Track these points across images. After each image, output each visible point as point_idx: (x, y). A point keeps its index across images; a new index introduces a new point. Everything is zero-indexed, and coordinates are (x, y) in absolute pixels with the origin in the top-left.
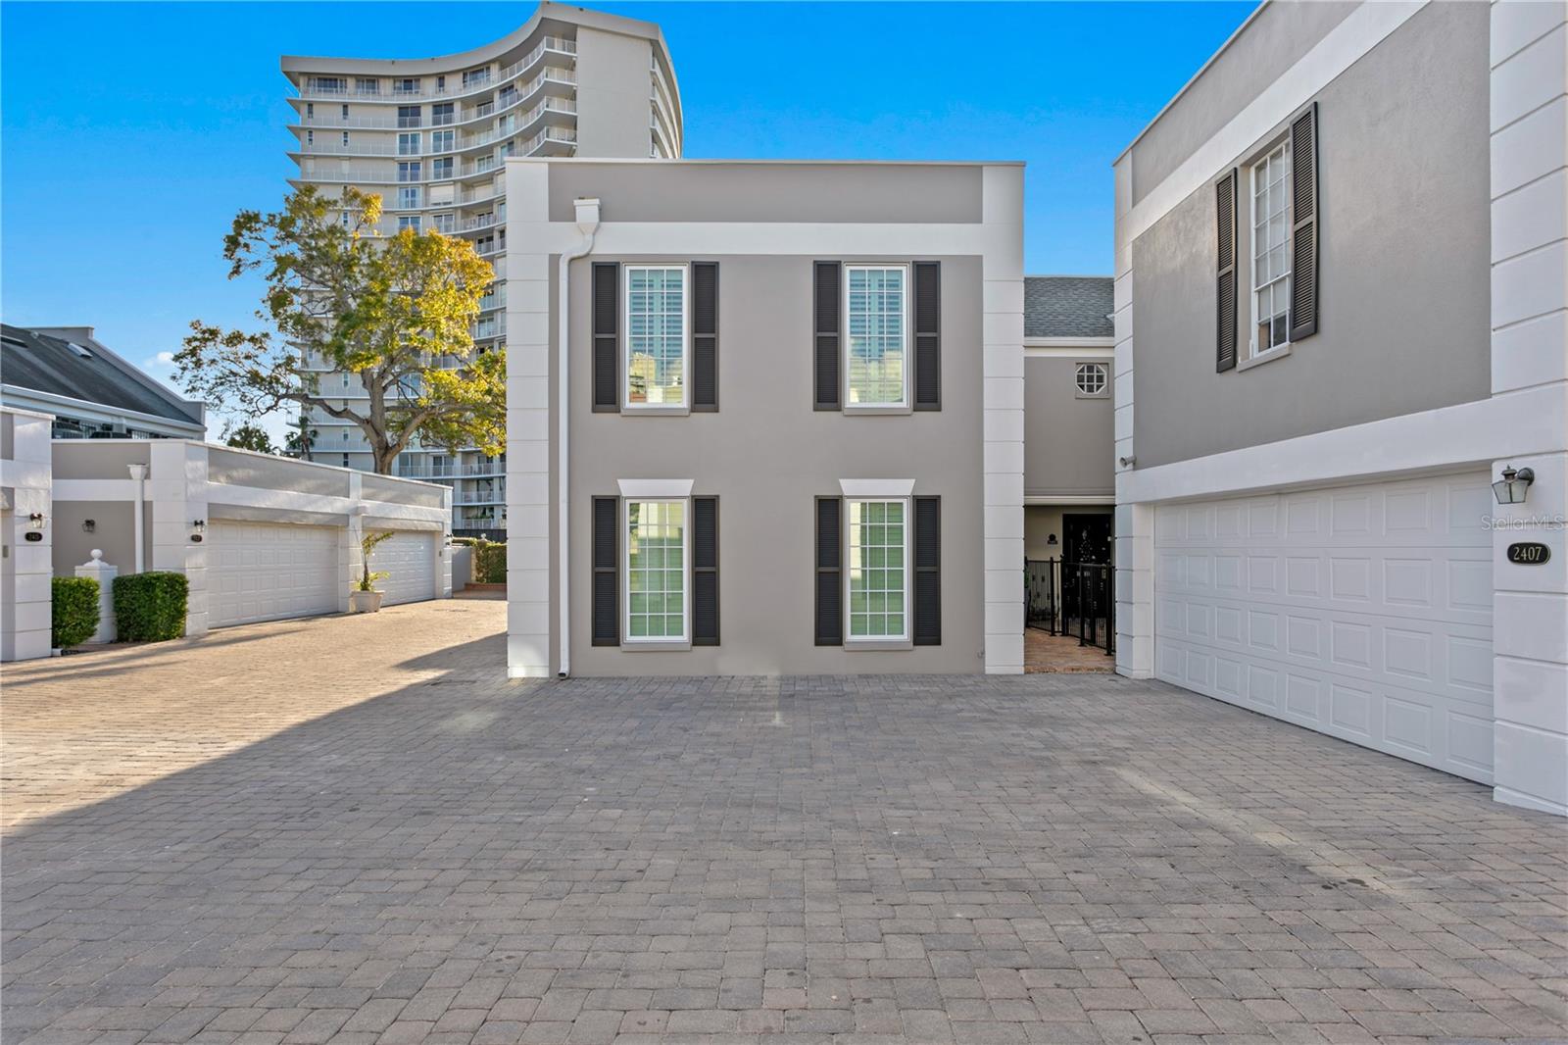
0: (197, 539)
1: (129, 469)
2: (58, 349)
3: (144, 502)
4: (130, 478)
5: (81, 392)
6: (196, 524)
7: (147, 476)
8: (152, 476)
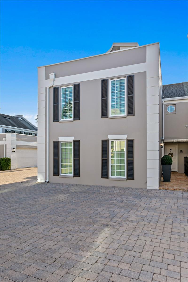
0: (14, 151)
1: (3, 139)
2: (16, 119)
3: (5, 145)
4: (3, 140)
5: (17, 126)
6: (13, 148)
7: (6, 140)
8: (7, 140)
